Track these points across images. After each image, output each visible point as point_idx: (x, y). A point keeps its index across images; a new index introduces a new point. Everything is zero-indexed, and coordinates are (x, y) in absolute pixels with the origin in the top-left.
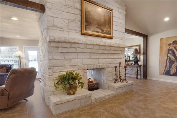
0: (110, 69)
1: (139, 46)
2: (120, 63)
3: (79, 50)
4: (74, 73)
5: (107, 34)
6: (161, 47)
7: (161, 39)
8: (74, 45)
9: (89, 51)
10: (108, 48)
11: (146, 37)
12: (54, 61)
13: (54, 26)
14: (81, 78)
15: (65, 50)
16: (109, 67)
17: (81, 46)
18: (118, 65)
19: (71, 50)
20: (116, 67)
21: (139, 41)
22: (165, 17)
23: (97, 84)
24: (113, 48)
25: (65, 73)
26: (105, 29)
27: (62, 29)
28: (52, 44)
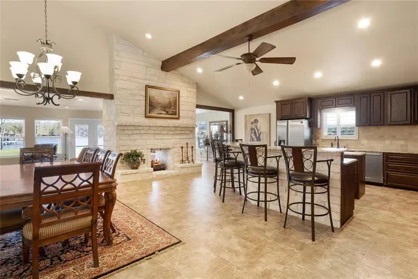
0: (175, 150)
1: (227, 122)
2: (187, 144)
3: (142, 132)
4: (138, 151)
5: (173, 114)
6: (246, 125)
7: (246, 116)
8: (137, 128)
9: (153, 132)
10: (173, 129)
11: (232, 111)
12: (121, 141)
13: (121, 112)
14: (143, 156)
15: (130, 132)
16: (174, 147)
17: (144, 128)
18: (185, 146)
19: (135, 132)
20: (182, 148)
21: (226, 116)
22: (240, 95)
23: (162, 165)
24: (179, 129)
25: (130, 152)
26: (170, 111)
27: (128, 115)
28: (120, 128)
